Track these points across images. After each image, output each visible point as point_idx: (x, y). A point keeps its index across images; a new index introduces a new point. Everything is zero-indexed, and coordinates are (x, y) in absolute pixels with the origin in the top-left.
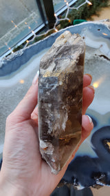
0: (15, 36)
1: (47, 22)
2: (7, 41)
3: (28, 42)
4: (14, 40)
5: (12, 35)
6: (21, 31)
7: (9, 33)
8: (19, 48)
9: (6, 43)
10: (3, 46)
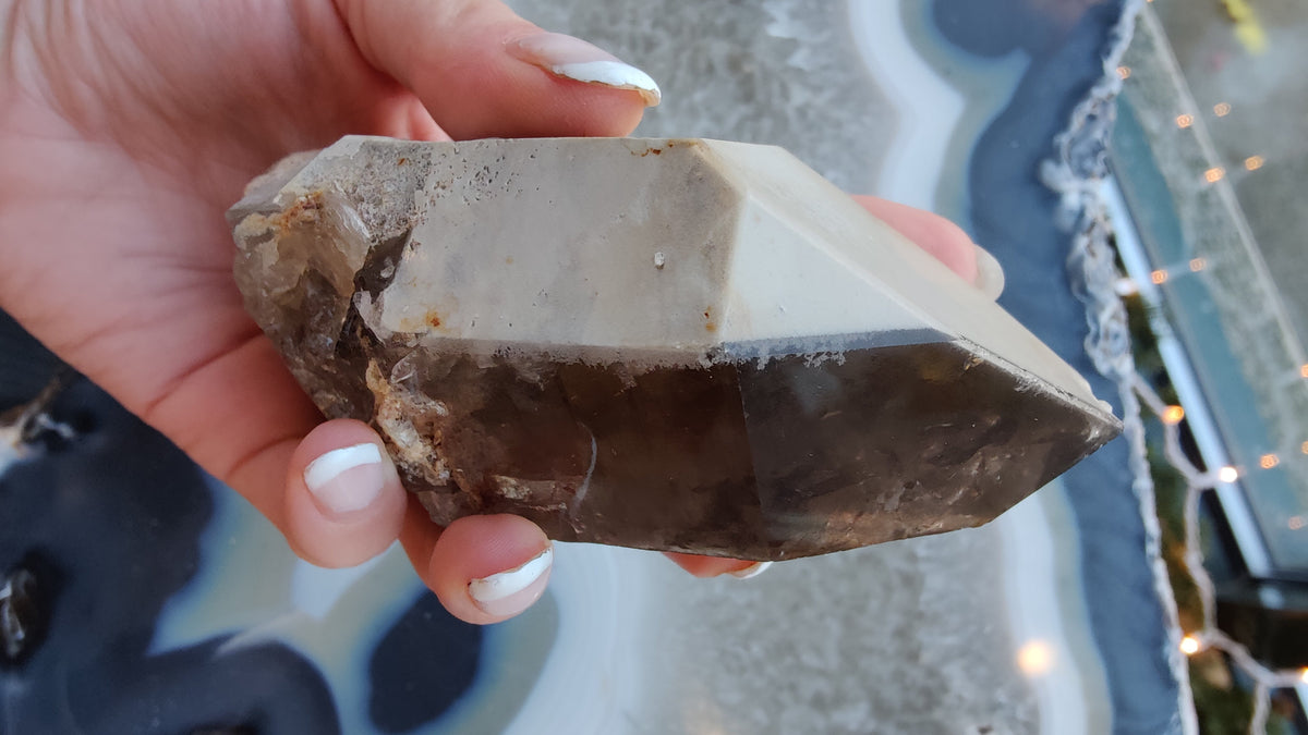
0: (1236, 342)
1: (1271, 598)
2: (1220, 273)
3: (1172, 416)
4: (1214, 324)
5: (1251, 322)
6: (1265, 397)
7: (1274, 305)
8: (1143, 343)
9: (1201, 265)
10: (1189, 237)
